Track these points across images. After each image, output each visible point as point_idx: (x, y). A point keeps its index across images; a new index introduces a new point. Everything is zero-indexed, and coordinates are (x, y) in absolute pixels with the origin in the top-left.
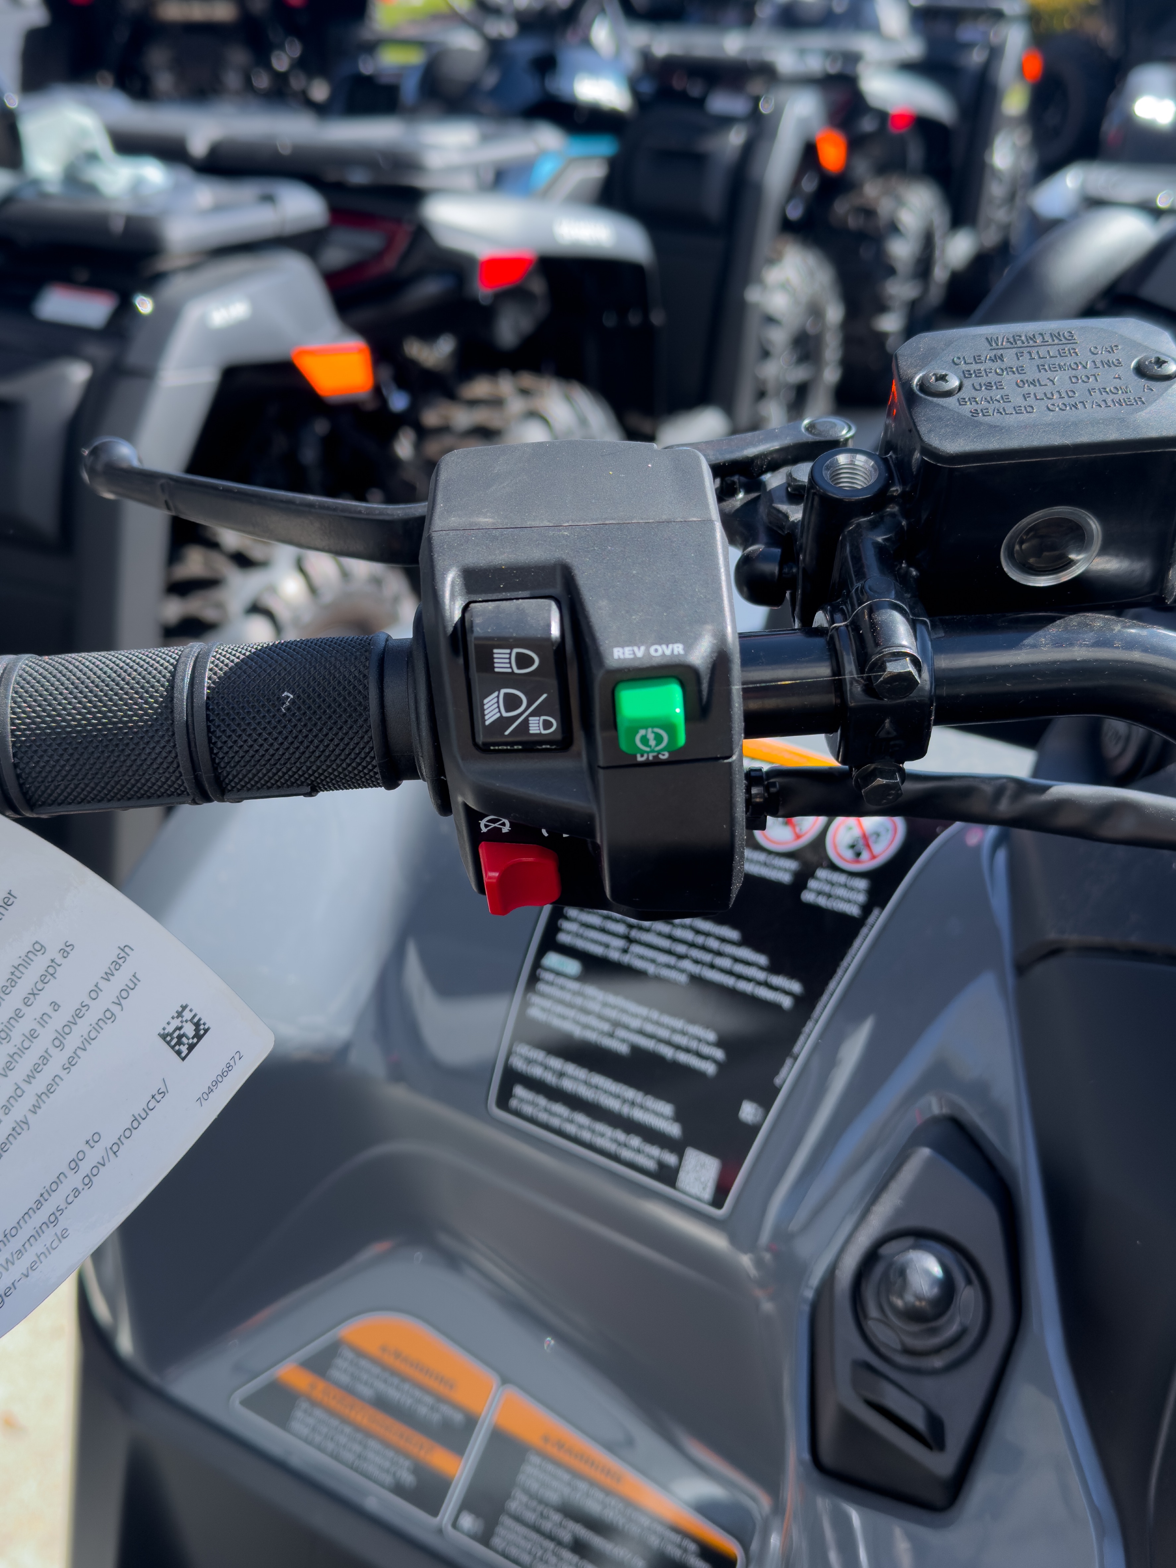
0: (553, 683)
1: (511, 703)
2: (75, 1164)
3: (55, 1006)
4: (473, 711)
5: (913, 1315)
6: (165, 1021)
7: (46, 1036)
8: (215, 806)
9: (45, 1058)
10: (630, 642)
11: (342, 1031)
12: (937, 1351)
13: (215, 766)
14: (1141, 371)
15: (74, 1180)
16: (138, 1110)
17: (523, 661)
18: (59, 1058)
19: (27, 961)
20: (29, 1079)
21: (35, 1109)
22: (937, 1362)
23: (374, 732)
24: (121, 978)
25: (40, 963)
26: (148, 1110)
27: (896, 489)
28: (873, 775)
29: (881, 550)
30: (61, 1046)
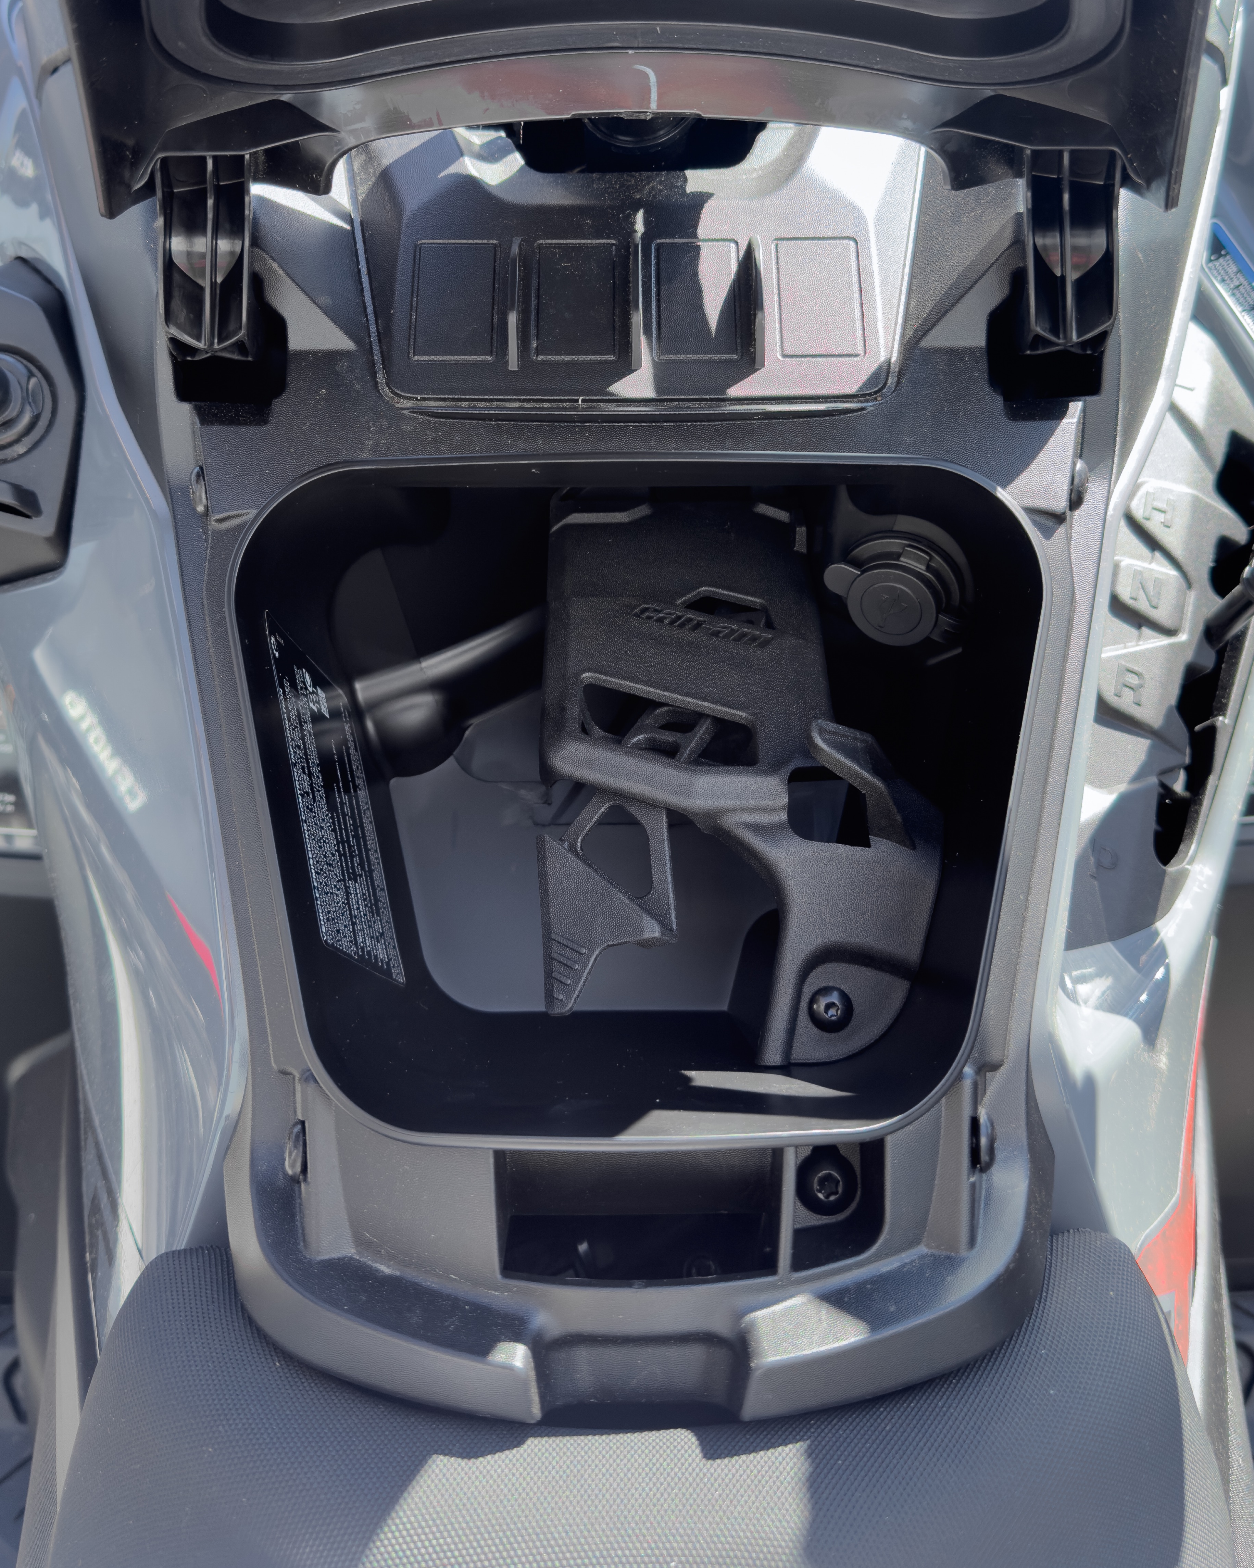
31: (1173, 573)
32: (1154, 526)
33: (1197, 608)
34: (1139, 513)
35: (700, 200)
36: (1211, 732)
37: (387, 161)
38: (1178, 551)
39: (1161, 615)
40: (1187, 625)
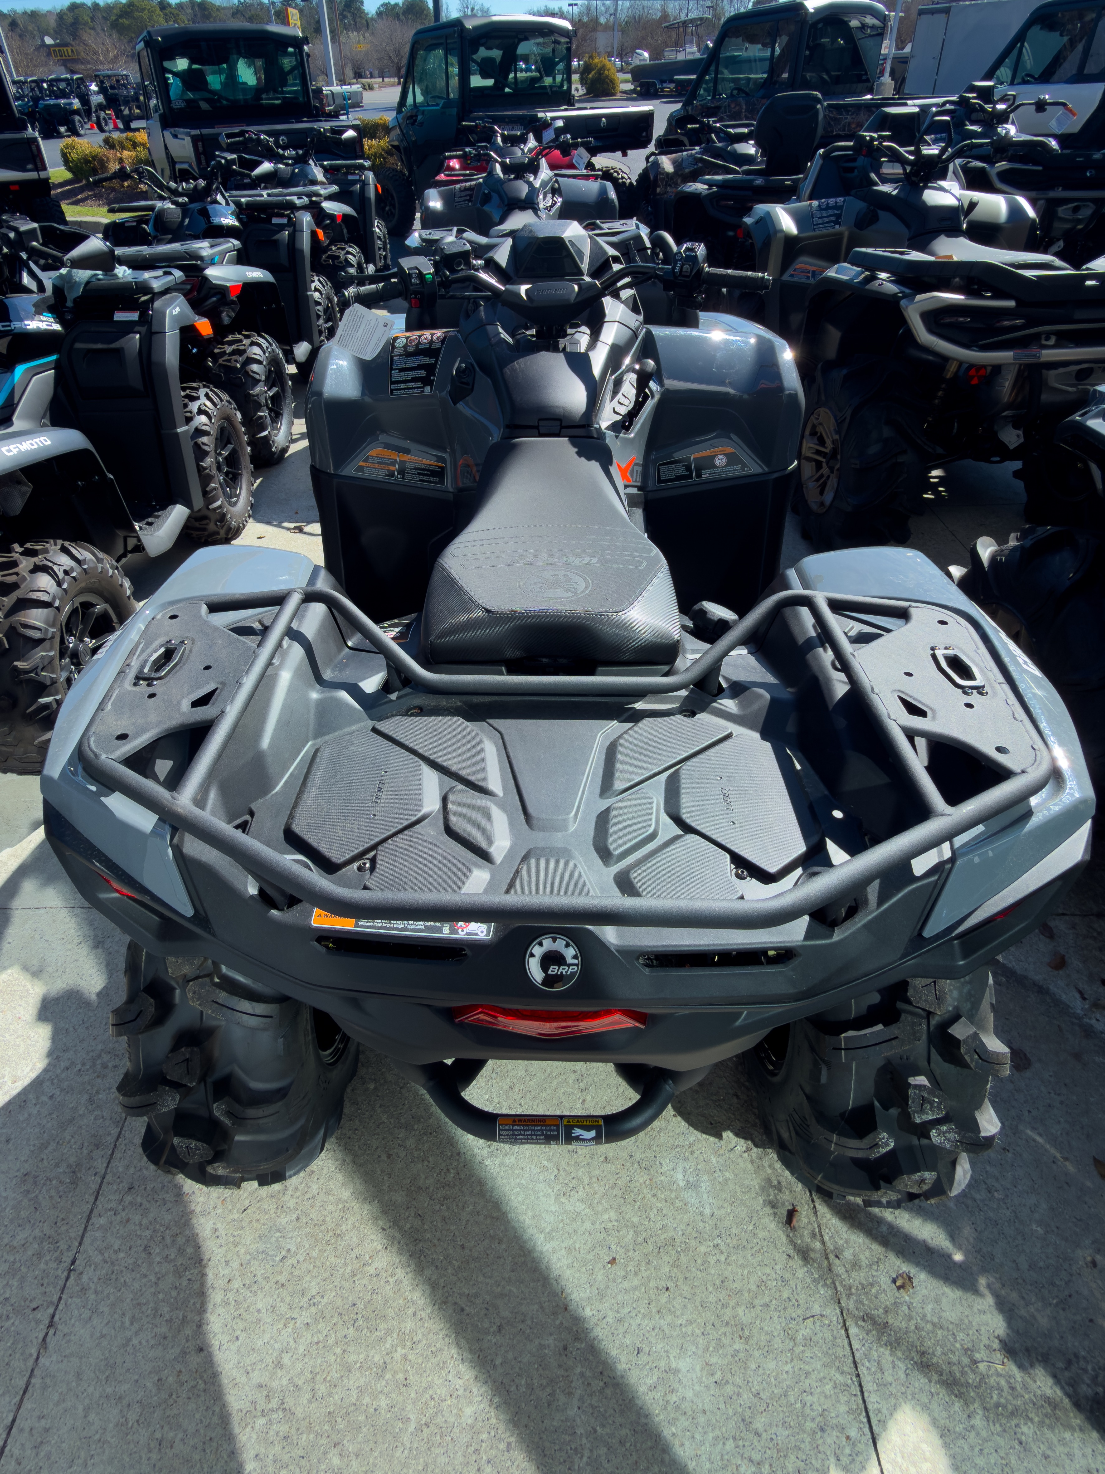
22: (467, 377)
31: (628, 400)
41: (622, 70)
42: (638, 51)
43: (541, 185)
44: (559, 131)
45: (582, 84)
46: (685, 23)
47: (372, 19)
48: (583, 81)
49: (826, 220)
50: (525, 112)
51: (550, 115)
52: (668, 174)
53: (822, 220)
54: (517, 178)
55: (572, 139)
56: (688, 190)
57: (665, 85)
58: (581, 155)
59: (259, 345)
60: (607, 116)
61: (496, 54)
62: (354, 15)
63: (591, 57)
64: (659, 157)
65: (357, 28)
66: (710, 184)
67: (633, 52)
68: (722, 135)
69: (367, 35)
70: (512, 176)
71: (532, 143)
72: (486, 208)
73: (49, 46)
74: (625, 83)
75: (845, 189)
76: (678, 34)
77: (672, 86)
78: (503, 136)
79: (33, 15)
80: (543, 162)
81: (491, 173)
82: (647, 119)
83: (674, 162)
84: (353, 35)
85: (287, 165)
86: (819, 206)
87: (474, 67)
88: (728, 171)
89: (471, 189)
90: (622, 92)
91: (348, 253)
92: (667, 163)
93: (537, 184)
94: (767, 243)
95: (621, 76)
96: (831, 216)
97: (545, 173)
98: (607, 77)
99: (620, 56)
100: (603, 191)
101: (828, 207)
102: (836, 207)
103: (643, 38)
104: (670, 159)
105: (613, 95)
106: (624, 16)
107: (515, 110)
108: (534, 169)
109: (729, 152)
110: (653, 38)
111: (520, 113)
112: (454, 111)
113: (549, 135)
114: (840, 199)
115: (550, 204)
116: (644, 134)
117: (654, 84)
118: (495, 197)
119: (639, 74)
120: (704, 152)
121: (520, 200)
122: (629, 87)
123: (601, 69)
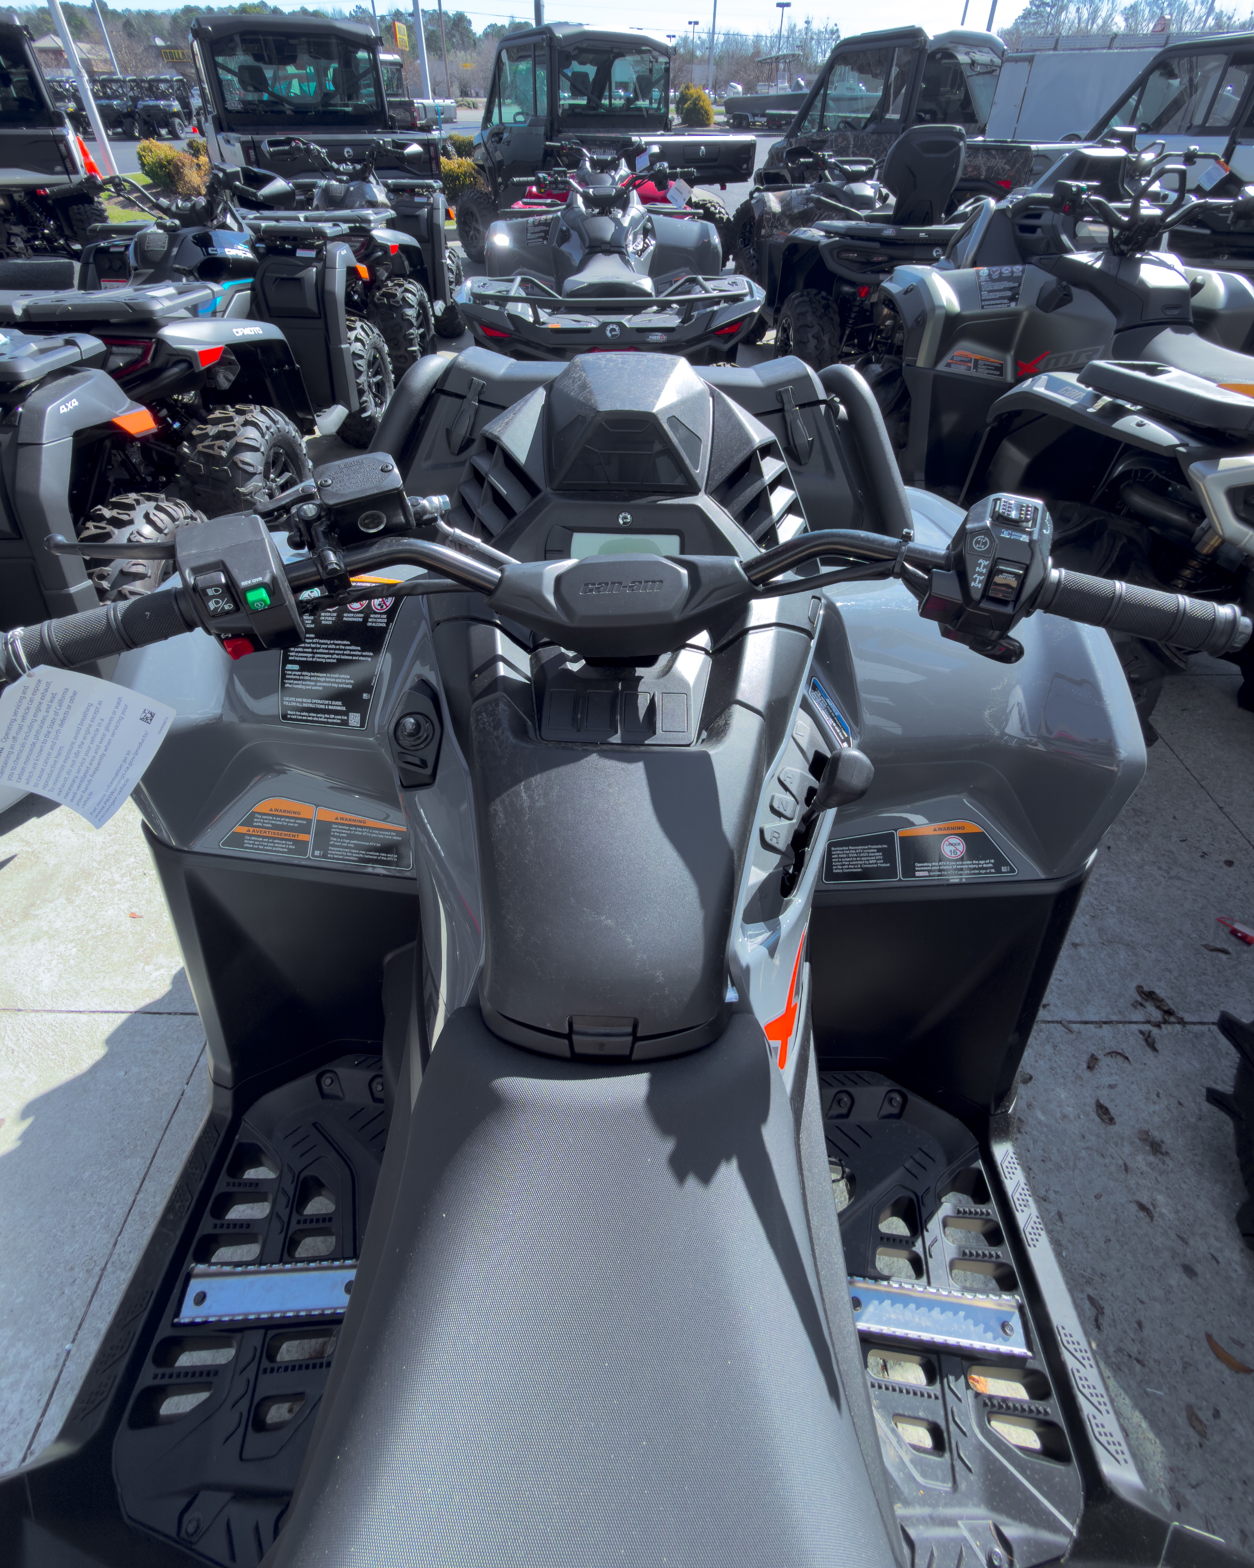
0: (228, 595)
1: (217, 603)
2: (125, 761)
3: (102, 720)
4: (207, 607)
5: (411, 735)
6: (140, 714)
7: (102, 730)
8: (135, 651)
9: (104, 735)
10: (247, 579)
11: (219, 711)
12: (422, 743)
13: (131, 639)
14: (382, 470)
15: (126, 765)
16: (140, 741)
17: (216, 591)
18: (109, 735)
19: (88, 709)
20: (101, 742)
21: (106, 750)
22: (422, 746)
23: (180, 618)
24: (122, 707)
25: (92, 710)
26: (143, 740)
27: (323, 514)
28: (339, 594)
29: (323, 532)
30: (108, 730)
31: (793, 799)
32: (787, 783)
33: (800, 811)
34: (782, 779)
35: (640, 678)
36: (803, 853)
37: (543, 662)
38: (794, 793)
39: (788, 813)
40: (796, 816)
41: (715, 102)
42: (732, 84)
43: (631, 224)
44: (654, 158)
45: (677, 113)
46: (777, 58)
47: (479, 39)
48: (678, 111)
49: (999, 294)
50: (619, 135)
51: (645, 139)
52: (774, 214)
53: (992, 296)
54: (601, 214)
55: (670, 168)
56: (803, 236)
57: (756, 119)
58: (678, 188)
59: (255, 425)
60: (707, 145)
61: (591, 71)
62: (461, 34)
63: (687, 88)
64: (765, 194)
65: (465, 48)
66: (829, 232)
67: (727, 83)
68: (837, 172)
69: (474, 54)
70: (597, 211)
71: (624, 170)
72: (565, 248)
73: (159, 48)
74: (718, 115)
75: (1024, 254)
76: (771, 70)
77: (765, 119)
78: (592, 160)
79: (149, 16)
80: (634, 195)
81: (571, 206)
82: (749, 150)
83: (783, 202)
84: (461, 54)
85: (341, 181)
86: (989, 275)
87: (565, 83)
88: (849, 216)
89: (546, 223)
90: (715, 124)
91: (407, 290)
92: (773, 201)
93: (626, 222)
94: (921, 322)
95: (715, 109)
96: (1005, 289)
97: (636, 208)
98: (702, 107)
99: (715, 88)
100: (705, 234)
101: (1001, 278)
102: (1011, 278)
103: (737, 72)
104: (777, 197)
105: (707, 125)
106: (718, 50)
107: (608, 132)
108: (623, 202)
109: (845, 193)
110: (745, 72)
111: (613, 135)
112: (542, 130)
113: (642, 162)
114: (1018, 269)
115: (640, 247)
116: (745, 166)
117: (746, 117)
118: (574, 234)
119: (731, 106)
120: (817, 190)
121: (606, 243)
122: (722, 119)
123: (696, 99)
